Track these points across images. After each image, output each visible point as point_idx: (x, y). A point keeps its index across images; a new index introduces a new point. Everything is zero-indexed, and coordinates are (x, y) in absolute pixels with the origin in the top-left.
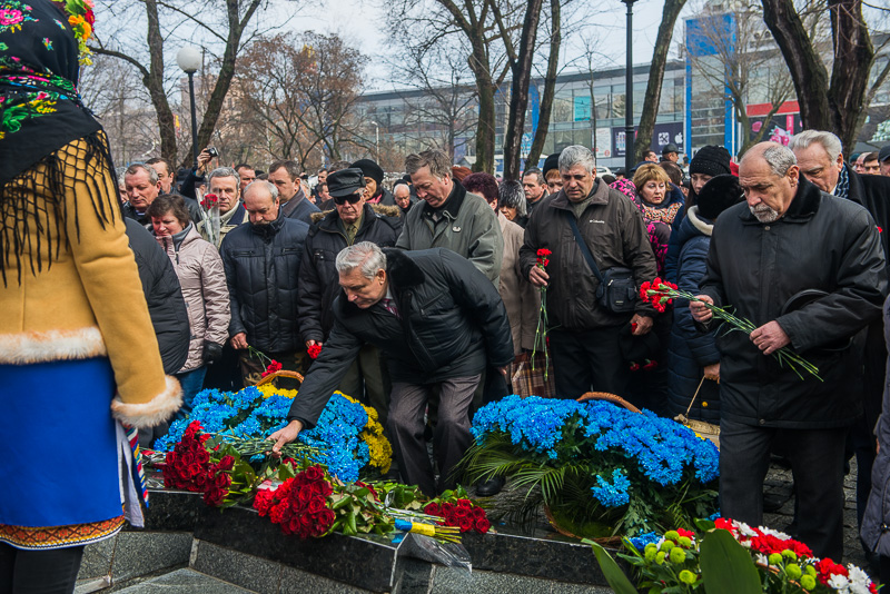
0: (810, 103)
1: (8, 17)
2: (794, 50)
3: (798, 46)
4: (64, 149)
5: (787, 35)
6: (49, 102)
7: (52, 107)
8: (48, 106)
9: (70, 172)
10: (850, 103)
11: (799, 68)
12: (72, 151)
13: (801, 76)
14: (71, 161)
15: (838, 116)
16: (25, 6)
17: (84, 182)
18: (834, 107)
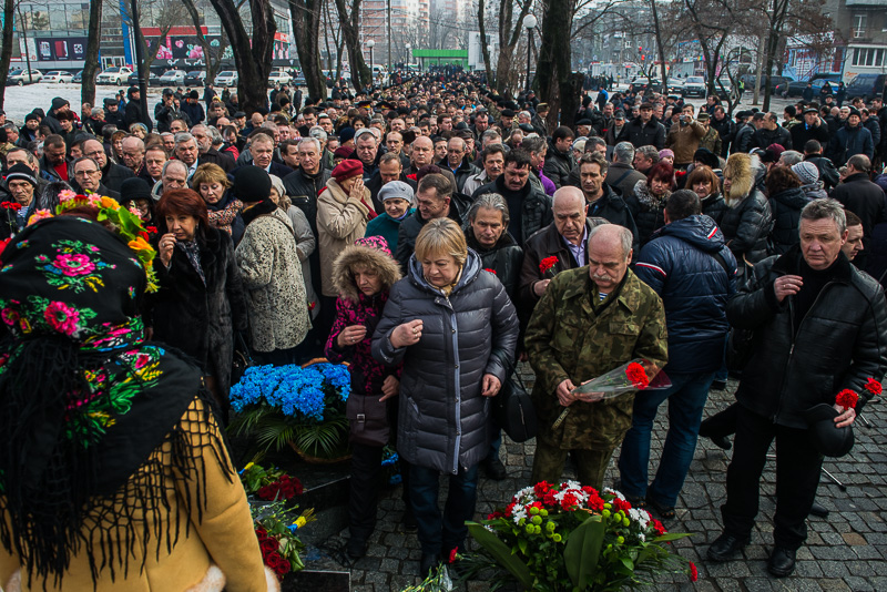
0: (242, 58)
1: (73, 265)
2: (230, 21)
3: (232, 18)
4: (184, 417)
5: (225, 10)
6: (153, 366)
7: (157, 369)
8: (153, 370)
9: (195, 441)
10: (266, 59)
11: (234, 33)
12: (193, 416)
13: (235, 39)
14: (194, 428)
15: (260, 68)
16: (89, 247)
17: (210, 444)
18: (257, 61)
